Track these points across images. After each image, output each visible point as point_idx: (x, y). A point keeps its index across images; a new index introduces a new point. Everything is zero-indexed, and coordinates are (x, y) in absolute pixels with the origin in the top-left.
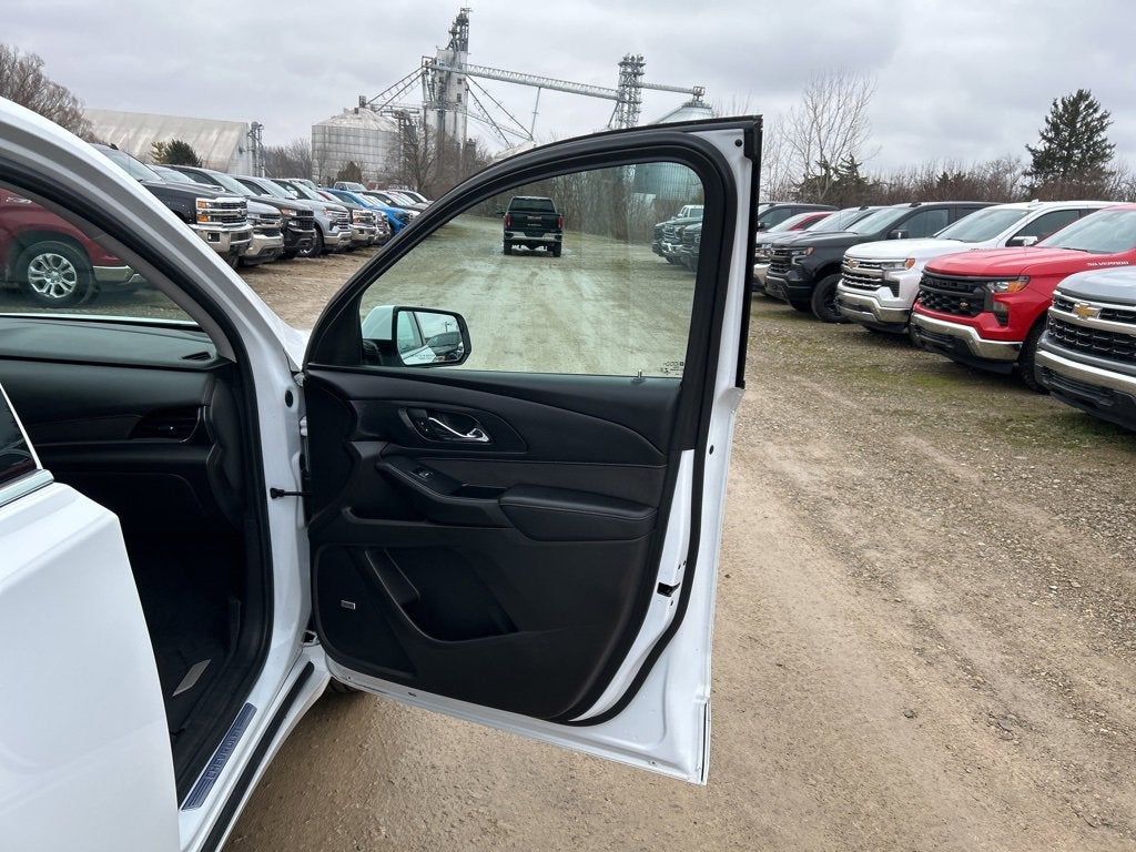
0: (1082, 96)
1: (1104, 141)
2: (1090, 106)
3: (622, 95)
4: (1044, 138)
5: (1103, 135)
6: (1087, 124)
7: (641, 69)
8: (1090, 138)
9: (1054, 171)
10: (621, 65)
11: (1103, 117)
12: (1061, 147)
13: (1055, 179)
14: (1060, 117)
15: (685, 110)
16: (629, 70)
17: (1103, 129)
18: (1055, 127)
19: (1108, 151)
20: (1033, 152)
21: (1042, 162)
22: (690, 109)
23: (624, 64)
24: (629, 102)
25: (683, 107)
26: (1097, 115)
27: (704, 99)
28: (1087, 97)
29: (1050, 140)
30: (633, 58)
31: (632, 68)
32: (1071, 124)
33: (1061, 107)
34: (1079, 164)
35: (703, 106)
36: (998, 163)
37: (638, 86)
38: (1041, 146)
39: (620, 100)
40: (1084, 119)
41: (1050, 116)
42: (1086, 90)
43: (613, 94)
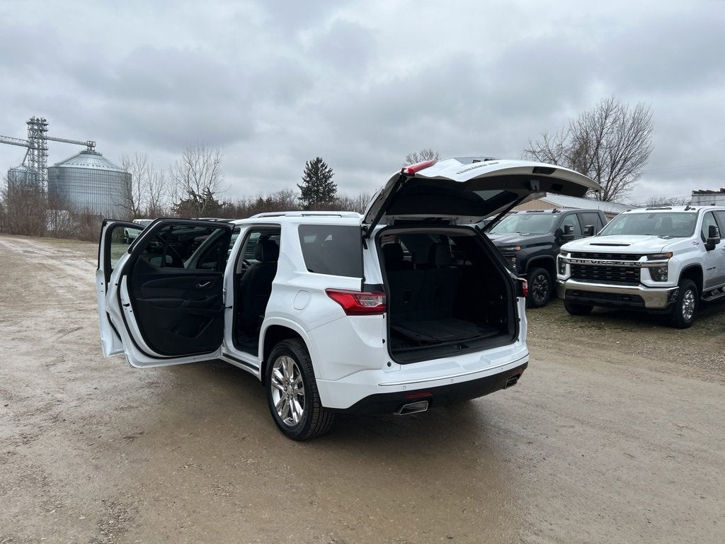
0: (319, 161)
1: (332, 182)
2: (323, 166)
3: (32, 143)
4: (305, 181)
5: (331, 180)
6: (323, 174)
7: (45, 128)
8: (326, 182)
9: (312, 198)
10: (28, 123)
11: (330, 171)
12: (313, 185)
13: (313, 201)
14: (311, 171)
15: (82, 155)
16: (36, 127)
17: (330, 177)
18: (309, 175)
19: (334, 188)
20: (301, 188)
21: (306, 193)
22: (86, 155)
23: (31, 123)
24: (38, 149)
25: (81, 154)
26: (327, 170)
27: (96, 149)
28: (321, 161)
29: (307, 182)
30: (38, 120)
31: (38, 127)
32: (316, 174)
33: (310, 165)
34: (323, 193)
35: (95, 154)
36: (283, 192)
37: (44, 139)
38: (304, 185)
39: (30, 147)
40: (321, 171)
41: (306, 170)
42: (320, 158)
43: (24, 143)
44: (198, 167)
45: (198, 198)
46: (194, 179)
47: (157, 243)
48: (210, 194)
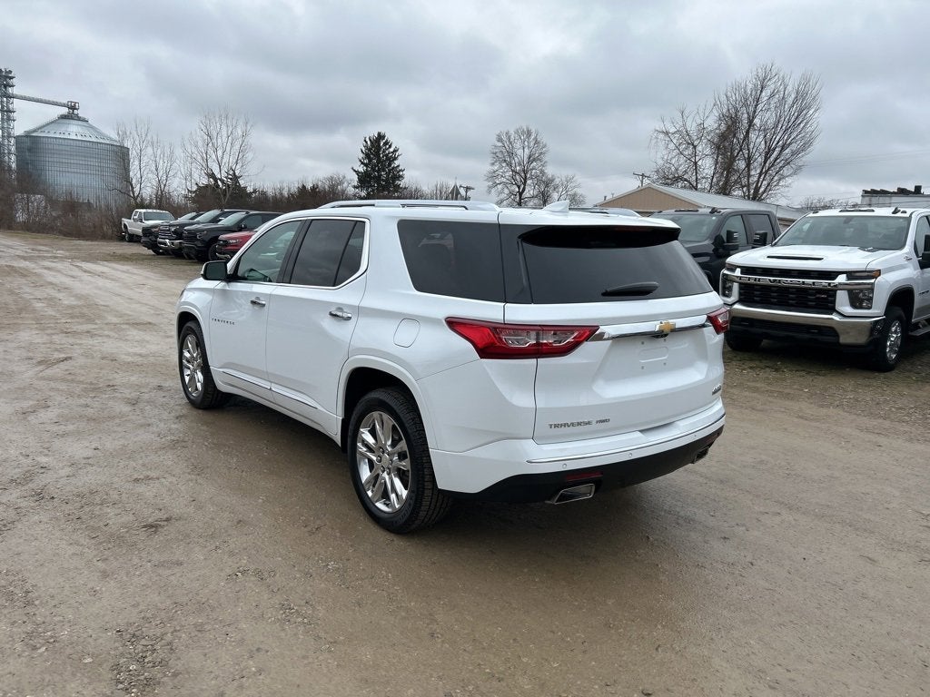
0: (381, 137)
1: (398, 166)
2: (386, 143)
4: (362, 163)
5: (397, 163)
6: (387, 155)
7: (11, 82)
8: (390, 165)
9: (371, 186)
11: (395, 151)
12: (373, 169)
13: (373, 191)
14: (370, 150)
15: (62, 121)
17: (395, 159)
18: (367, 156)
19: (401, 173)
20: (357, 172)
21: (364, 180)
22: (67, 121)
24: (2, 111)
25: (59, 118)
26: (391, 150)
27: (80, 113)
28: (384, 137)
29: (366, 165)
31: (1, 80)
32: (377, 154)
33: (369, 143)
34: (386, 181)
35: (79, 119)
36: (332, 178)
37: (10, 97)
38: (361, 169)
40: (384, 152)
41: (364, 149)
42: (383, 132)
44: (219, 140)
45: (219, 183)
46: (214, 157)
47: (167, 241)
48: (235, 178)
